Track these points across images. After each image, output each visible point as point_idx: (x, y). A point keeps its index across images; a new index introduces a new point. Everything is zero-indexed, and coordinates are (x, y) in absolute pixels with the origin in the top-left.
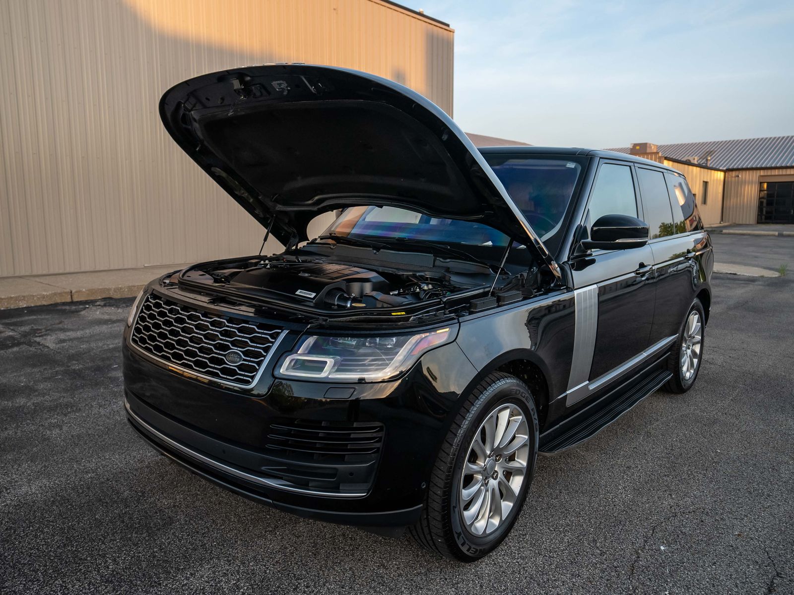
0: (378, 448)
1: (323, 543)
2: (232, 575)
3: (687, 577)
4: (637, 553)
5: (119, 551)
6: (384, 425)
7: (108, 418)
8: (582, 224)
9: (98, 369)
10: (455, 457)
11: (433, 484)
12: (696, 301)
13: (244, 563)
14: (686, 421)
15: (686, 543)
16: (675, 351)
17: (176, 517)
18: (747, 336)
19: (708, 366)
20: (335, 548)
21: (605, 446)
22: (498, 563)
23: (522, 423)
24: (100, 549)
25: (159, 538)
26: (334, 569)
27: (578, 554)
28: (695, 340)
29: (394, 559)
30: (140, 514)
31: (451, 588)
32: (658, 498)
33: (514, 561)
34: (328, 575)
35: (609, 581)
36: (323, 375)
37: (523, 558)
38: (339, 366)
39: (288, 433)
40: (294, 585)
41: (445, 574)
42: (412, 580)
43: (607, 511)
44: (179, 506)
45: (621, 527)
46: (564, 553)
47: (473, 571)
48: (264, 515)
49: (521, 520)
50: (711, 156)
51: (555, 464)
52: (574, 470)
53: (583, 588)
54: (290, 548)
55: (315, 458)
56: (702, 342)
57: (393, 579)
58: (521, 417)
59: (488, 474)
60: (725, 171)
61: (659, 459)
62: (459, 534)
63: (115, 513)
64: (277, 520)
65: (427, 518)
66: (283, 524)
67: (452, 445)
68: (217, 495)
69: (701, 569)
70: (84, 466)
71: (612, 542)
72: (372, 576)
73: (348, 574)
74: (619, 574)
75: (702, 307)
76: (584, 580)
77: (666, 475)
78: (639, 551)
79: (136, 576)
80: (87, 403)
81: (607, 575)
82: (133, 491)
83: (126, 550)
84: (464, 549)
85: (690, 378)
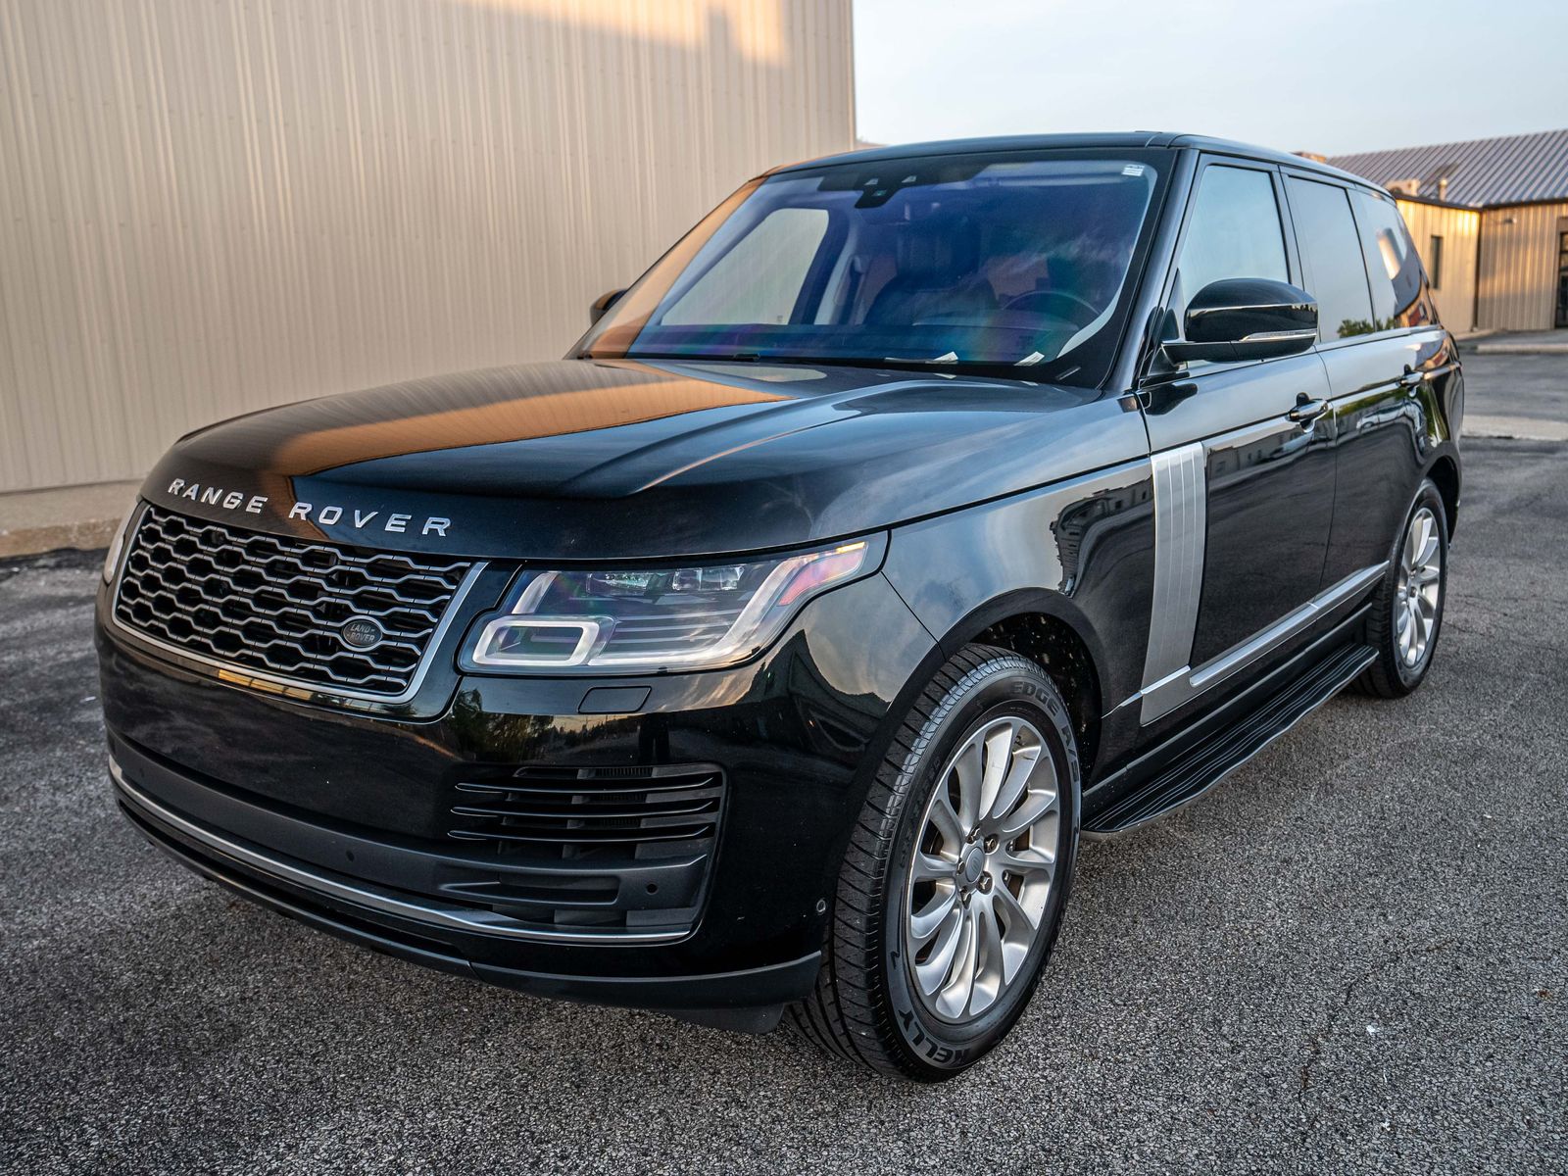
0: (712, 825)
1: (595, 1061)
2: (385, 1142)
3: (1430, 1088)
4: (1315, 1043)
5: (112, 1107)
6: (722, 771)
7: (77, 814)
8: (1164, 305)
9: (47, 707)
10: (892, 839)
11: (842, 904)
12: (1425, 485)
13: (413, 1115)
14: (1413, 756)
15: (1425, 1016)
16: (1381, 599)
17: (249, 1023)
18: (1542, 570)
19: (1456, 636)
20: (623, 1070)
21: (1230, 818)
22: (1001, 1080)
23: (1041, 763)
24: (66, 1105)
25: (208, 1072)
26: (623, 1114)
27: (1181, 1051)
28: (1425, 577)
29: (760, 1085)
30: (161, 1022)
31: (894, 1142)
32: (1357, 922)
33: (1037, 1075)
34: (610, 1129)
35: (1254, 1107)
36: (575, 660)
37: (1056, 1068)
38: (614, 638)
39: (498, 803)
40: (532, 1155)
41: (880, 1110)
42: (804, 1129)
43: (1241, 956)
44: (255, 997)
45: (1274, 990)
46: (1148, 1052)
47: (944, 1100)
48: (456, 1007)
49: (1047, 986)
50: (1448, 177)
51: (1119, 861)
52: (1164, 873)
53: (1194, 1124)
54: (520, 1076)
55: (564, 855)
56: (1442, 580)
57: (760, 1129)
58: (1038, 748)
59: (969, 880)
60: (1480, 211)
61: (1355, 840)
62: (908, 1018)
63: (101, 1023)
64: (486, 1017)
65: (833, 984)
66: (501, 1023)
67: (882, 812)
68: (343, 969)
69: (1460, 1069)
70: (22, 922)
71: (1256, 1022)
72: (711, 1125)
73: (658, 1124)
74: (1275, 1091)
75: (1440, 498)
76: (1197, 1108)
77: (1371, 875)
78: (1319, 1039)
79: (156, 1160)
80: (24, 784)
81: (1248, 1095)
82: (143, 971)
83: (130, 1103)
84: (921, 1052)
85: (1417, 663)
